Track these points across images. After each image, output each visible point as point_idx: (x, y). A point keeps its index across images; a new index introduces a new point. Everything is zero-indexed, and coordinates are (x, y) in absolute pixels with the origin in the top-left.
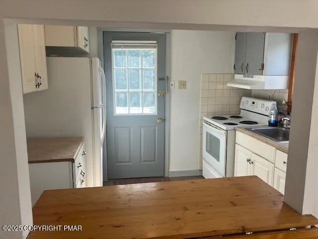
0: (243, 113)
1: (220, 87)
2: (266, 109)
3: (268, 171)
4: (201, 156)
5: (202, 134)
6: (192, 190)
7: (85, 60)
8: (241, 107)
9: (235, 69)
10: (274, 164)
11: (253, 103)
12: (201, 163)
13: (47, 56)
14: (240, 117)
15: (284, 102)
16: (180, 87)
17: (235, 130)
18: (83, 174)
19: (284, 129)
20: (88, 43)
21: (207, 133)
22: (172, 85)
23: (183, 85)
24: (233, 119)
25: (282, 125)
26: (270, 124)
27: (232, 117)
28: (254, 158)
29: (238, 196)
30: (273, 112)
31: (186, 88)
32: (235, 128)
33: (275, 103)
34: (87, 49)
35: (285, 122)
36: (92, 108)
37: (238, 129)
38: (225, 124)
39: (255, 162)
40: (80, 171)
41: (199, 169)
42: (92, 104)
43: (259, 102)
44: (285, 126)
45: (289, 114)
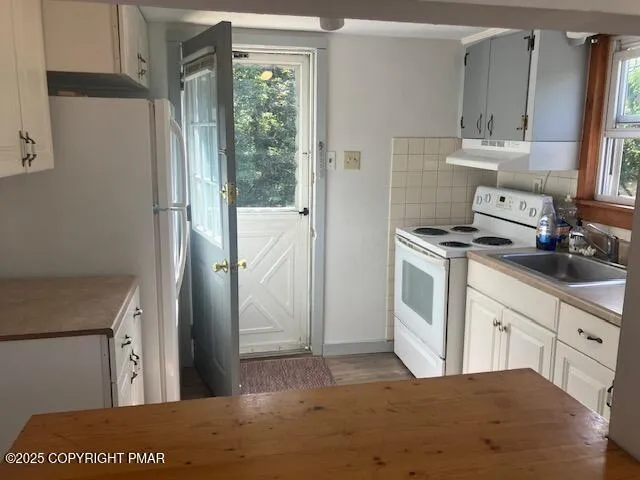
0: (478, 221)
1: (431, 164)
2: (531, 213)
3: (542, 349)
4: (392, 310)
5: (392, 265)
6: (389, 410)
7: (140, 105)
8: (476, 207)
9: (462, 127)
10: (556, 333)
11: (502, 199)
12: (392, 326)
13: (50, 94)
14: (474, 230)
15: (569, 197)
16: (348, 165)
17: (466, 258)
18: (134, 358)
19: (570, 256)
20: (144, 66)
21: (404, 262)
22: (330, 161)
23: (354, 160)
24: (459, 232)
25: (566, 248)
26: (540, 245)
27: (456, 229)
28: (508, 318)
29: (498, 422)
30: (545, 218)
31: (359, 168)
32: (466, 253)
33: (550, 199)
34: (143, 82)
35: (572, 241)
36: (156, 212)
37: (473, 255)
38: (444, 244)
39: (512, 328)
40: (129, 352)
41: (386, 337)
42: (156, 201)
43: (514, 198)
44: (572, 250)
45: (580, 224)
